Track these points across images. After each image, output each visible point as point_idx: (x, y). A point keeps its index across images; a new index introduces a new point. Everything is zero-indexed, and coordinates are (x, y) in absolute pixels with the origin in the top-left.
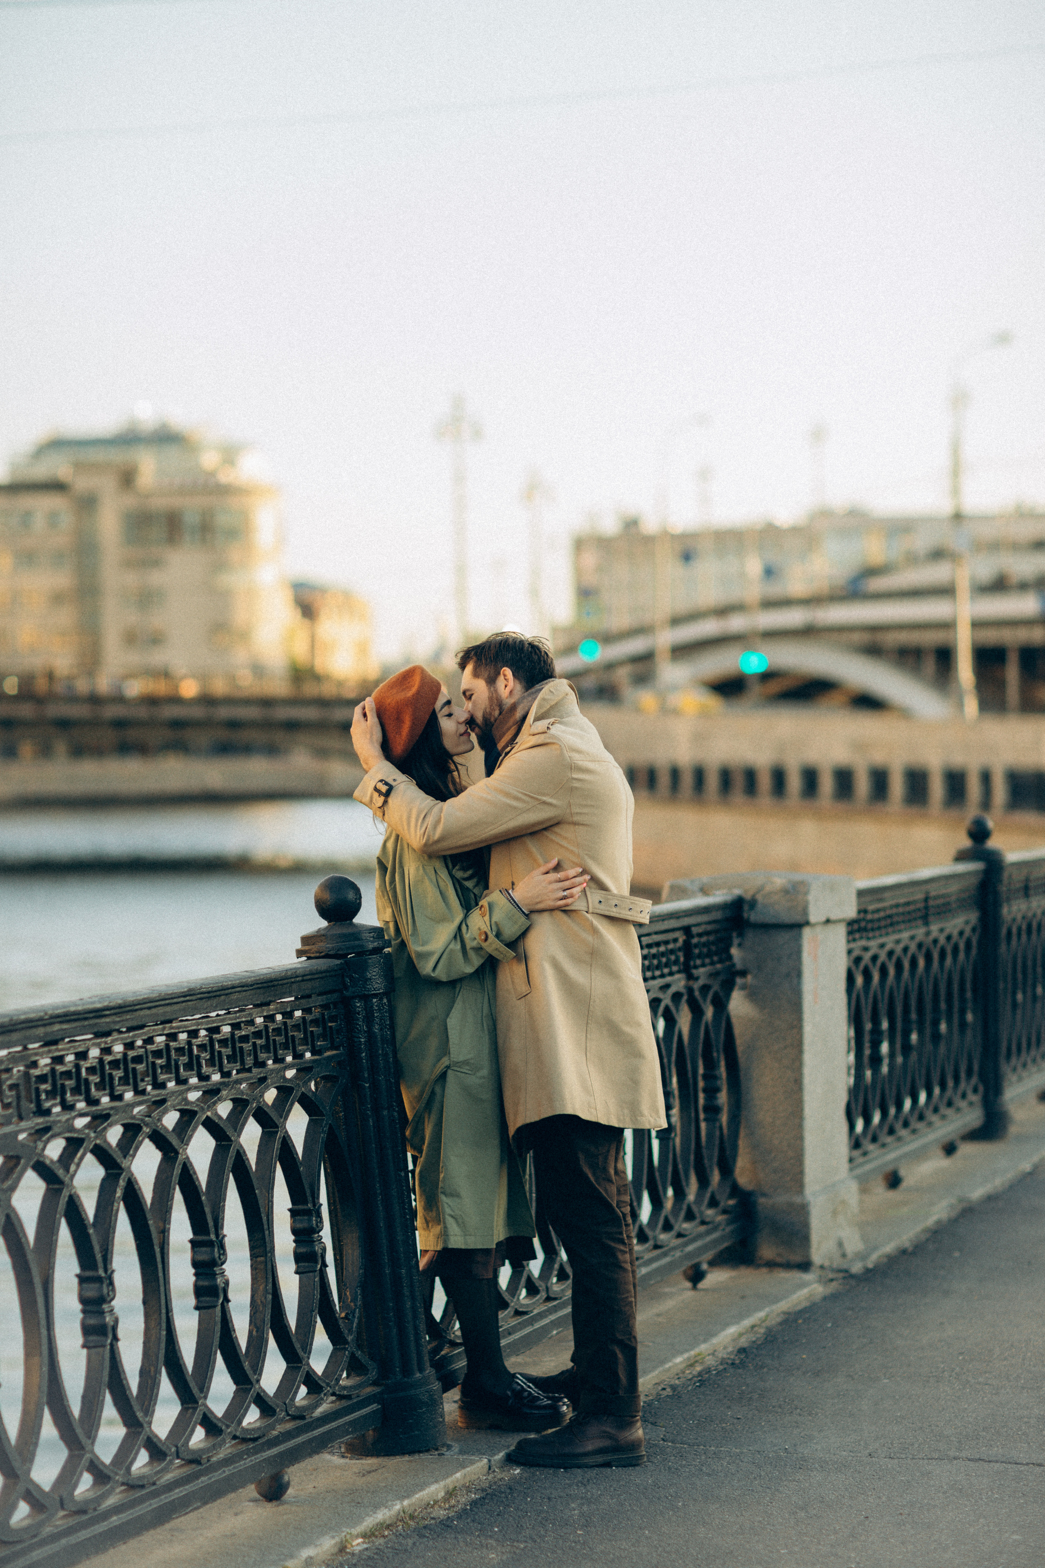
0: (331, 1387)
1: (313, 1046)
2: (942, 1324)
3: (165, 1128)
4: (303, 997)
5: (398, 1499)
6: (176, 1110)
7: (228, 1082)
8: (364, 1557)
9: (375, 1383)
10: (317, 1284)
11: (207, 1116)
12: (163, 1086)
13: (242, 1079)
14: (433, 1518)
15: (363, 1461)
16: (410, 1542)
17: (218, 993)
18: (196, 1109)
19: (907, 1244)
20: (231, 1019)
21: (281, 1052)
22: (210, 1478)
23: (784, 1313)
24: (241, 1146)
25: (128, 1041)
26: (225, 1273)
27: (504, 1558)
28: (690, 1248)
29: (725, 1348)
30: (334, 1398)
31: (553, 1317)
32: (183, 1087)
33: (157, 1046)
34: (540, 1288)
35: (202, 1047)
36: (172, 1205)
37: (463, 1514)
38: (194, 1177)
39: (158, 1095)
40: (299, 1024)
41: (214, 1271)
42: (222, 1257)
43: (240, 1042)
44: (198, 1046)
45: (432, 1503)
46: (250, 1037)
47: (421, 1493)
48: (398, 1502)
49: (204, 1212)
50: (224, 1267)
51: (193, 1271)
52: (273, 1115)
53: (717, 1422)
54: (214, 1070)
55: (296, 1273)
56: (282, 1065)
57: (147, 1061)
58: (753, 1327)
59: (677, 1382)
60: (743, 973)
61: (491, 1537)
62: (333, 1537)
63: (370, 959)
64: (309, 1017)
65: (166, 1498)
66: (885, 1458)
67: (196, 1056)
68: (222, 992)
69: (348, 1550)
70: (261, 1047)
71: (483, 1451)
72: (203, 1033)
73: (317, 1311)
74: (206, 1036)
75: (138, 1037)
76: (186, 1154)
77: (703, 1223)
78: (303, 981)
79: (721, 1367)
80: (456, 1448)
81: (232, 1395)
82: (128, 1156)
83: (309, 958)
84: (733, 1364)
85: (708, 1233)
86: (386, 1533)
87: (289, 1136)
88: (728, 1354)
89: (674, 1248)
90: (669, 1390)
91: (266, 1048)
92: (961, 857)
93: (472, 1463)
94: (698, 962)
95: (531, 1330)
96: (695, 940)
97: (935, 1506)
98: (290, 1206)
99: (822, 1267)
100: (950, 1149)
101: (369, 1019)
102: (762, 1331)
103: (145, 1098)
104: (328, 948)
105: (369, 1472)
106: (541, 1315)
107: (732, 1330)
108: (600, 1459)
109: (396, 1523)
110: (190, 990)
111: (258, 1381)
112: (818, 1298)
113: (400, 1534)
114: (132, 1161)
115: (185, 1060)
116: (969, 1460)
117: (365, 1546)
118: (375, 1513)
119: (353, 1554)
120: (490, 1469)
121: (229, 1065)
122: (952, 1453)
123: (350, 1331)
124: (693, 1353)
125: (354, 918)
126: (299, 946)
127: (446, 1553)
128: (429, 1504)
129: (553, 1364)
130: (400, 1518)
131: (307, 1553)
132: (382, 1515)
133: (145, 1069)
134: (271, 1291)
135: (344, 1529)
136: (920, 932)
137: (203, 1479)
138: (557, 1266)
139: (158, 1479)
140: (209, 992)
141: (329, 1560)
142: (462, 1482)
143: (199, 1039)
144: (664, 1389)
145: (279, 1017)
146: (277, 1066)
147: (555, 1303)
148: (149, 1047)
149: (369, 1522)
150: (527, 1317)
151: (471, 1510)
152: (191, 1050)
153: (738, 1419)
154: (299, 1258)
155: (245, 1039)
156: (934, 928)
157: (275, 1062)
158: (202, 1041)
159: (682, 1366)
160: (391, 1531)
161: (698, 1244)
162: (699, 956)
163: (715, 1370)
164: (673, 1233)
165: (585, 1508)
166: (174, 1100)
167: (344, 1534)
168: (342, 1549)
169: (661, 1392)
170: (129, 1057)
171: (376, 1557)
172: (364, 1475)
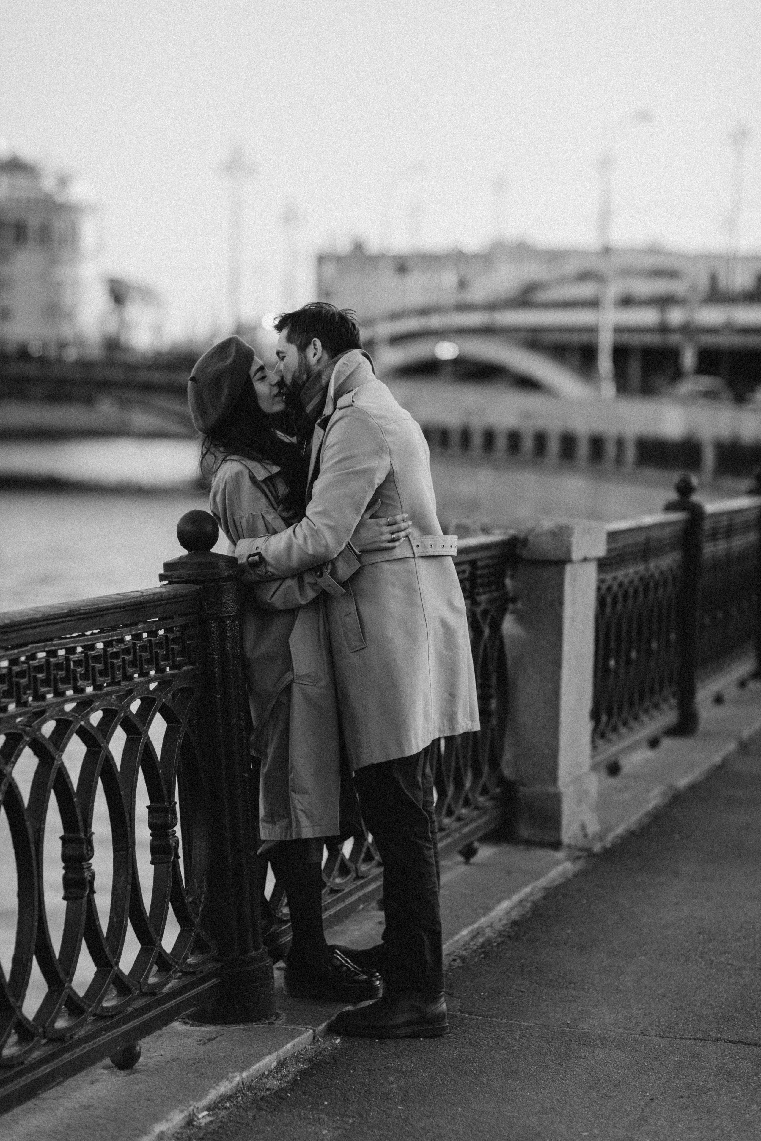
0: (178, 965)
1: (174, 661)
2: (678, 903)
3: (44, 737)
4: (167, 618)
5: (237, 1071)
6: (53, 719)
7: (101, 694)
8: (210, 1130)
9: (216, 960)
10: (170, 874)
11: (81, 726)
12: (43, 698)
13: (111, 691)
14: (268, 1089)
15: (202, 1029)
16: (251, 1115)
17: (95, 614)
18: (71, 719)
19: (633, 827)
20: (104, 637)
21: (146, 666)
22: (73, 1055)
23: (545, 888)
24: (110, 753)
25: (14, 657)
26: (92, 867)
27: (336, 1134)
28: (466, 830)
29: (500, 920)
30: (180, 974)
31: (360, 894)
32: (61, 699)
33: (39, 662)
34: (351, 869)
35: (78, 663)
36: (47, 806)
37: (294, 1085)
38: (68, 780)
39: (38, 707)
40: (162, 642)
41: (83, 865)
42: (89, 853)
43: (112, 658)
44: (74, 662)
45: (266, 1073)
46: (121, 653)
47: (258, 1065)
48: (237, 1074)
49: (75, 813)
50: (91, 861)
51: (63, 865)
52: (137, 722)
53: (505, 995)
54: (88, 684)
55: (152, 863)
56: (147, 679)
57: (30, 676)
58: (521, 901)
59: (464, 953)
60: (514, 600)
61: (322, 1110)
62: (182, 1111)
63: (225, 585)
64: (171, 636)
65: (33, 1075)
66: (656, 1036)
67: (73, 670)
68: (97, 614)
69: (195, 1123)
70: (129, 662)
71: (308, 1021)
72: (79, 649)
73: (169, 897)
74: (81, 652)
75: (22, 654)
76: (61, 760)
77: (476, 808)
78: (167, 603)
79: (499, 940)
80: (284, 1017)
81: (93, 976)
82: (9, 763)
83: (170, 583)
84: (509, 936)
85: (480, 816)
86: (228, 1105)
87: (151, 742)
88: (503, 926)
89: (454, 831)
90: (458, 961)
91: (133, 664)
92: (670, 507)
93: (300, 1034)
94: (481, 590)
95: (343, 906)
96: (479, 572)
97: (709, 1090)
98: (148, 804)
99: (569, 846)
100: (654, 743)
101: (222, 638)
102: (529, 905)
103: (27, 709)
104: (189, 574)
105: (209, 1040)
106: (351, 893)
107: (505, 905)
108: (410, 1030)
109: (236, 1094)
110: (70, 611)
111: (117, 963)
112: (570, 875)
113: (240, 1106)
114: (13, 767)
115: (62, 674)
116: (730, 1042)
117: (210, 1119)
118: (217, 1085)
119: (200, 1128)
120: (314, 1038)
121: (100, 679)
122: (714, 1034)
123: (197, 914)
124: (476, 926)
125: (211, 547)
126: (162, 571)
127: (284, 1128)
128: (264, 1074)
129: (358, 933)
130: (239, 1090)
131: (159, 1128)
132: (224, 1087)
133: (27, 683)
134: (130, 882)
135: (191, 1102)
136: (641, 568)
137: (66, 1055)
138: (364, 850)
139: (26, 1058)
140: (86, 614)
141: (178, 1133)
142: (291, 1052)
143: (76, 655)
144: (454, 960)
145: (145, 635)
146: (142, 679)
147: (362, 881)
148: (31, 662)
149: (213, 1095)
150: (340, 894)
151: (301, 1081)
152: (68, 665)
153: (522, 992)
154: (154, 849)
155: (115, 655)
156: (652, 565)
157: (140, 675)
158: (78, 657)
159: (467, 938)
160: (232, 1102)
161: (473, 825)
162: (482, 585)
163: (495, 942)
164: (454, 818)
165: (402, 1082)
166: (52, 711)
167: (192, 1108)
168: (190, 1122)
169: (452, 963)
170: (14, 672)
171: (221, 1131)
172: (204, 1044)
